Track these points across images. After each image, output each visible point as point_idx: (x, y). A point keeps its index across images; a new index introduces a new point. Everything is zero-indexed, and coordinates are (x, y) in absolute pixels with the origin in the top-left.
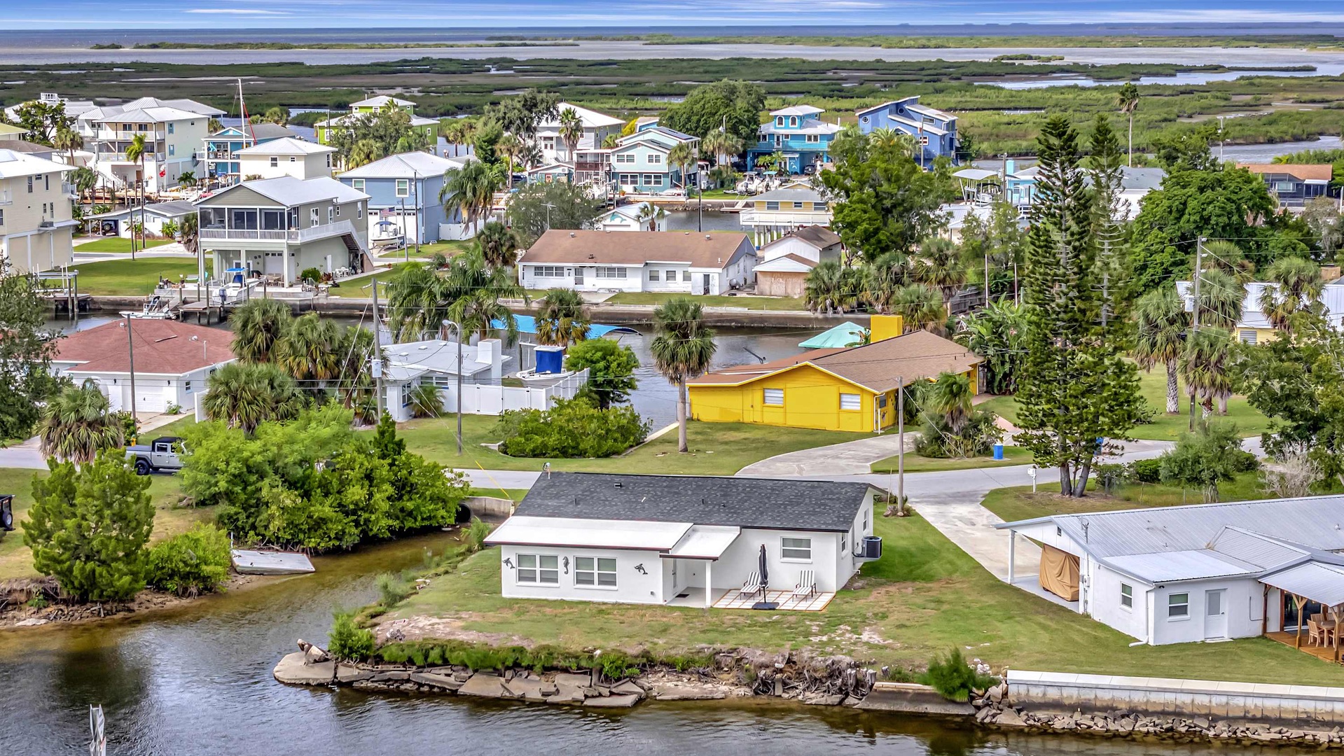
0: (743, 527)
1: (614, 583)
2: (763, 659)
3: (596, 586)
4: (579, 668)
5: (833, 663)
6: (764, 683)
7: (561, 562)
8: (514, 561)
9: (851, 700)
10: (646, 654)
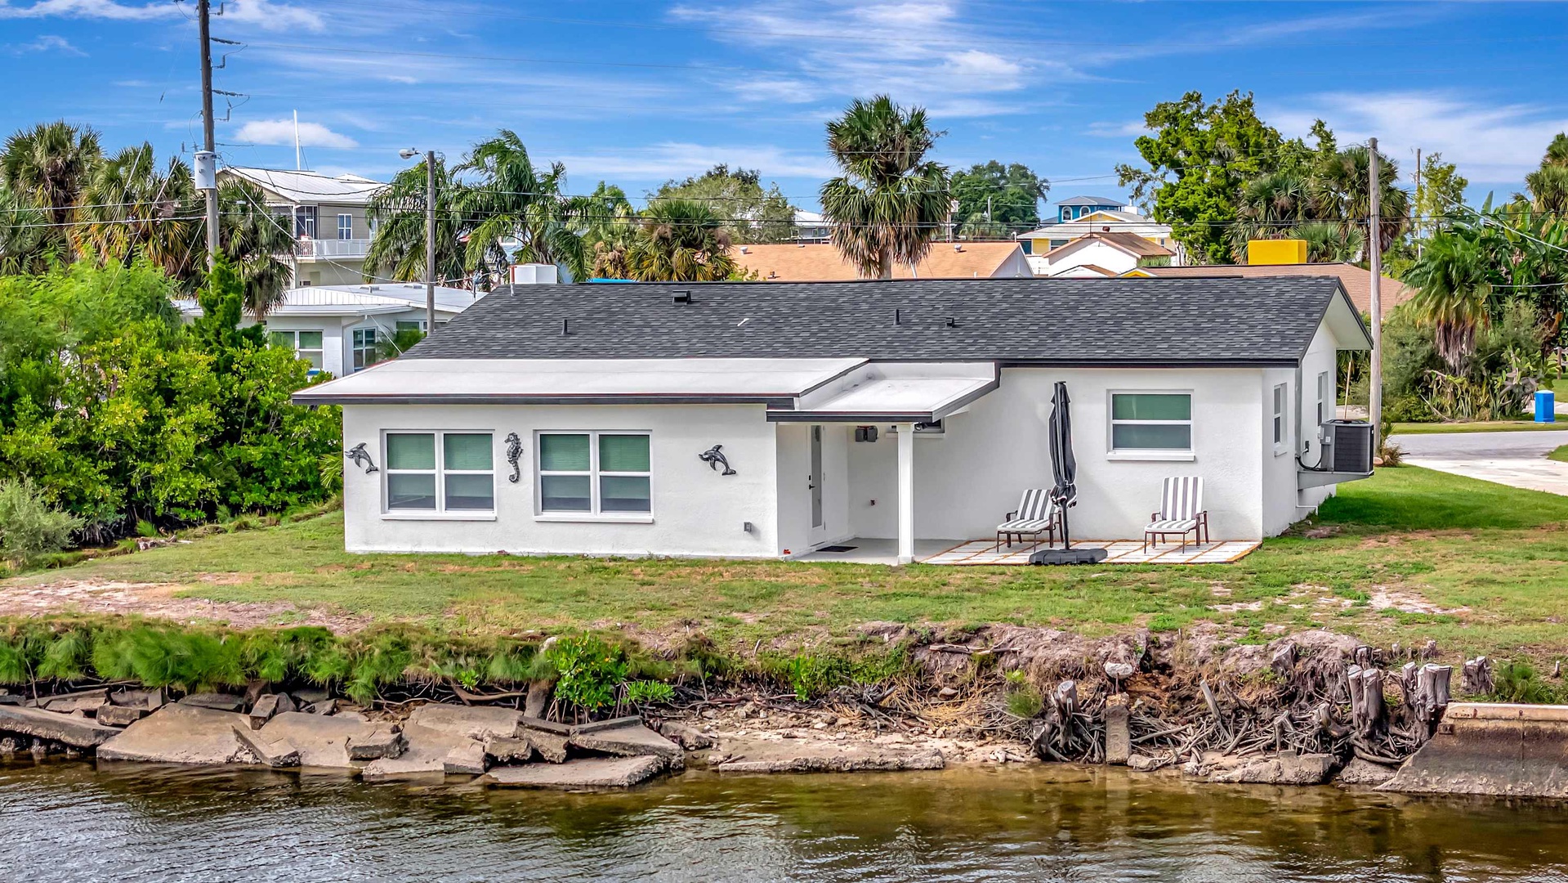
0: (1005, 364)
1: (643, 505)
2: (1062, 652)
3: (595, 513)
4: (484, 687)
5: (1296, 658)
6: (1072, 720)
7: (500, 449)
8: (376, 449)
9: (1360, 771)
10: (700, 649)
